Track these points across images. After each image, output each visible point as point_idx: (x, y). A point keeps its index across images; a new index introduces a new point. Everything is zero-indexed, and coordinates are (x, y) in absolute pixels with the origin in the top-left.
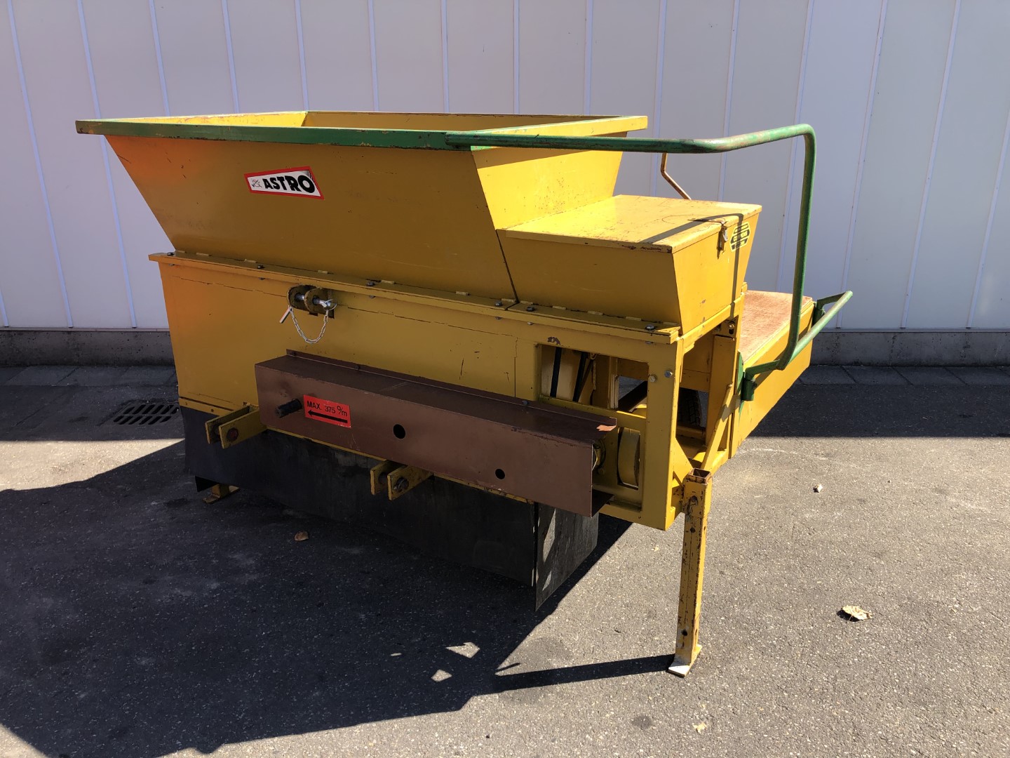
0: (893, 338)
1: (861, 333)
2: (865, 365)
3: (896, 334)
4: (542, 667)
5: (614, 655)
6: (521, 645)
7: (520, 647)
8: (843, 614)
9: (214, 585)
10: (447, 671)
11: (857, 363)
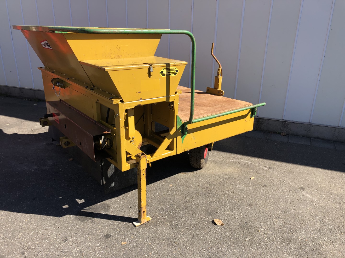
0: (335, 130)
1: (320, 126)
2: (321, 139)
3: (336, 129)
4: (96, 212)
5: (122, 214)
6: (97, 204)
7: (96, 205)
8: (213, 222)
9: (35, 168)
10: (68, 206)
11: (318, 138)
